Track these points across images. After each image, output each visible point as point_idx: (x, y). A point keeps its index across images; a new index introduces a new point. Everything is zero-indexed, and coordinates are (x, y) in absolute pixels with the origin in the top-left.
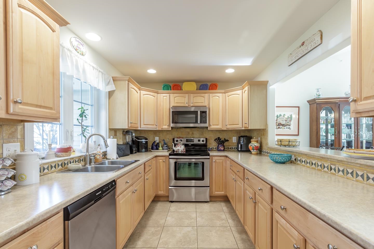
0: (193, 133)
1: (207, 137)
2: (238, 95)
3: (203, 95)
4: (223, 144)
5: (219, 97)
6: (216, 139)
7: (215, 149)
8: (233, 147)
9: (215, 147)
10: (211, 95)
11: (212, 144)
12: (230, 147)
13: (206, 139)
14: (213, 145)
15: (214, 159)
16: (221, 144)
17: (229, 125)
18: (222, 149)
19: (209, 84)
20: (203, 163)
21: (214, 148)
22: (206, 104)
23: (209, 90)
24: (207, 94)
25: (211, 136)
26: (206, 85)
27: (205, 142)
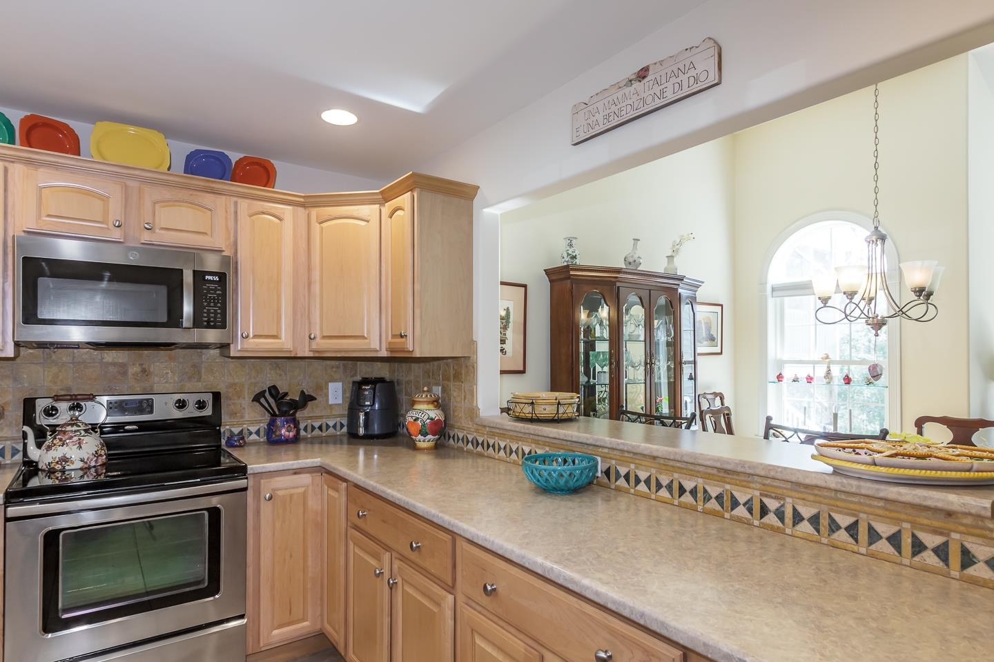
0: (144, 371)
1: (221, 388)
2: (363, 223)
3: (208, 199)
4: (294, 414)
5: (281, 219)
6: (262, 394)
7: (254, 437)
8: (331, 423)
9: (253, 429)
10: (244, 204)
11: (242, 417)
12: (317, 424)
13: (217, 396)
14: (247, 417)
15: (267, 486)
16: (283, 414)
17: (324, 337)
18: (291, 434)
19: (234, 157)
20: (215, 513)
21: (251, 433)
22: (218, 240)
23: (233, 179)
24: (224, 197)
25: (235, 384)
26: (221, 159)
27: (208, 411)
